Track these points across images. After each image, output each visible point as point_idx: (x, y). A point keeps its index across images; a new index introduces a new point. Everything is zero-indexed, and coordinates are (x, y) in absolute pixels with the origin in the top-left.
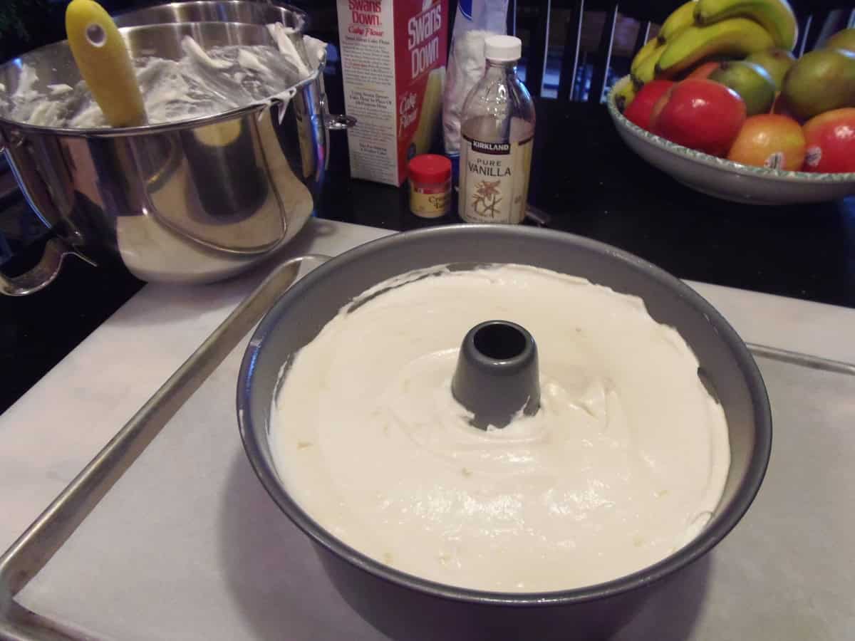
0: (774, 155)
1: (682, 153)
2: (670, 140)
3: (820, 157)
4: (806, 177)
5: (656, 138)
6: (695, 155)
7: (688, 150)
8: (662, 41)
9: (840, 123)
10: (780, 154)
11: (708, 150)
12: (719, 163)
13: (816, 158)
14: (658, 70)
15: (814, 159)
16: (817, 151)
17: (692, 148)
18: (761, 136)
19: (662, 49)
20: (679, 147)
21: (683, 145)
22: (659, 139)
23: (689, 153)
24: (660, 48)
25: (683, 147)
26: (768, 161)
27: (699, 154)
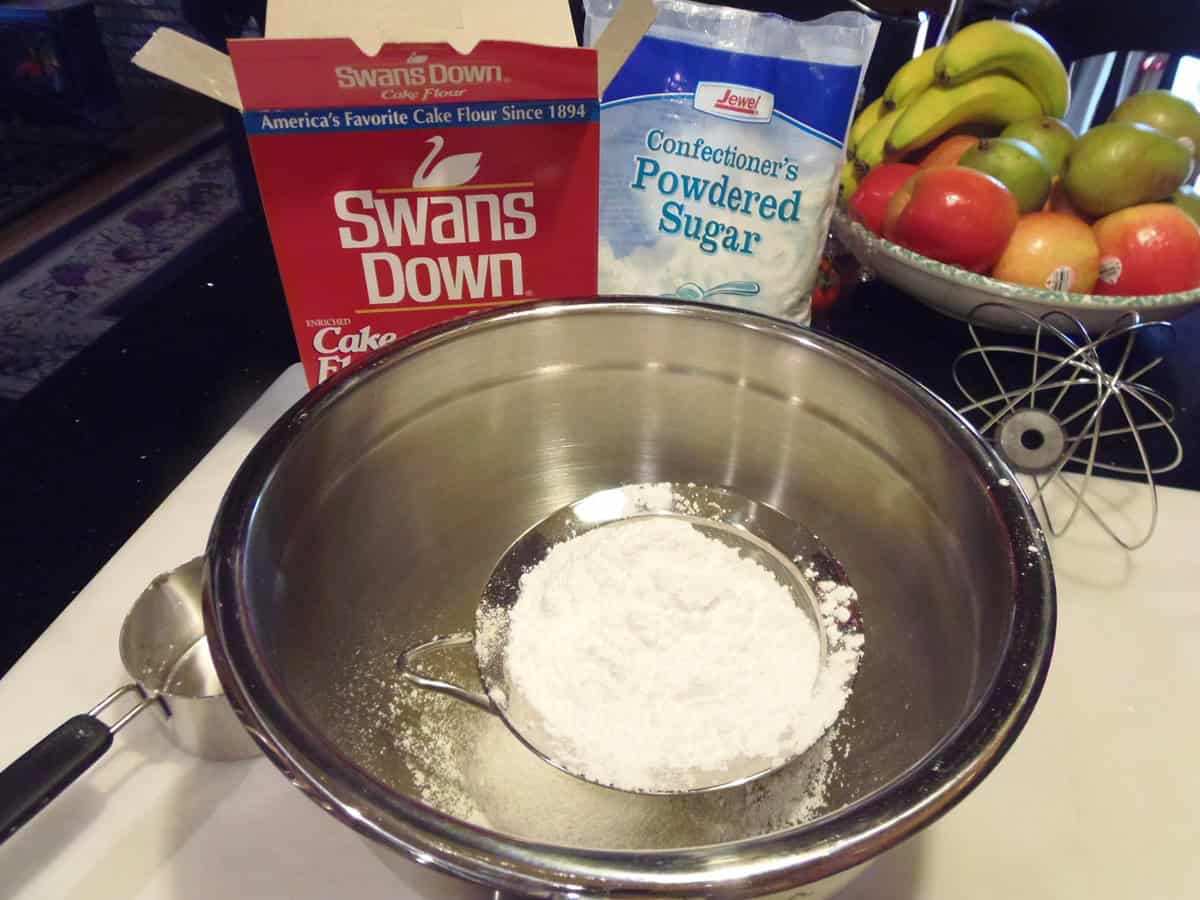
0: (1059, 270)
1: (934, 269)
2: (916, 252)
3: (1119, 272)
4: (1106, 302)
5: (897, 248)
6: (953, 274)
7: (943, 266)
8: (889, 106)
9: (1144, 224)
10: (1067, 269)
11: (968, 264)
12: (985, 284)
13: (1114, 273)
14: (889, 150)
15: (1110, 274)
16: (1114, 263)
17: (948, 261)
18: (1039, 244)
19: (893, 118)
20: (930, 261)
21: (937, 259)
22: (901, 250)
23: (945, 270)
24: (888, 116)
25: (936, 262)
26: (1051, 278)
27: (958, 272)
